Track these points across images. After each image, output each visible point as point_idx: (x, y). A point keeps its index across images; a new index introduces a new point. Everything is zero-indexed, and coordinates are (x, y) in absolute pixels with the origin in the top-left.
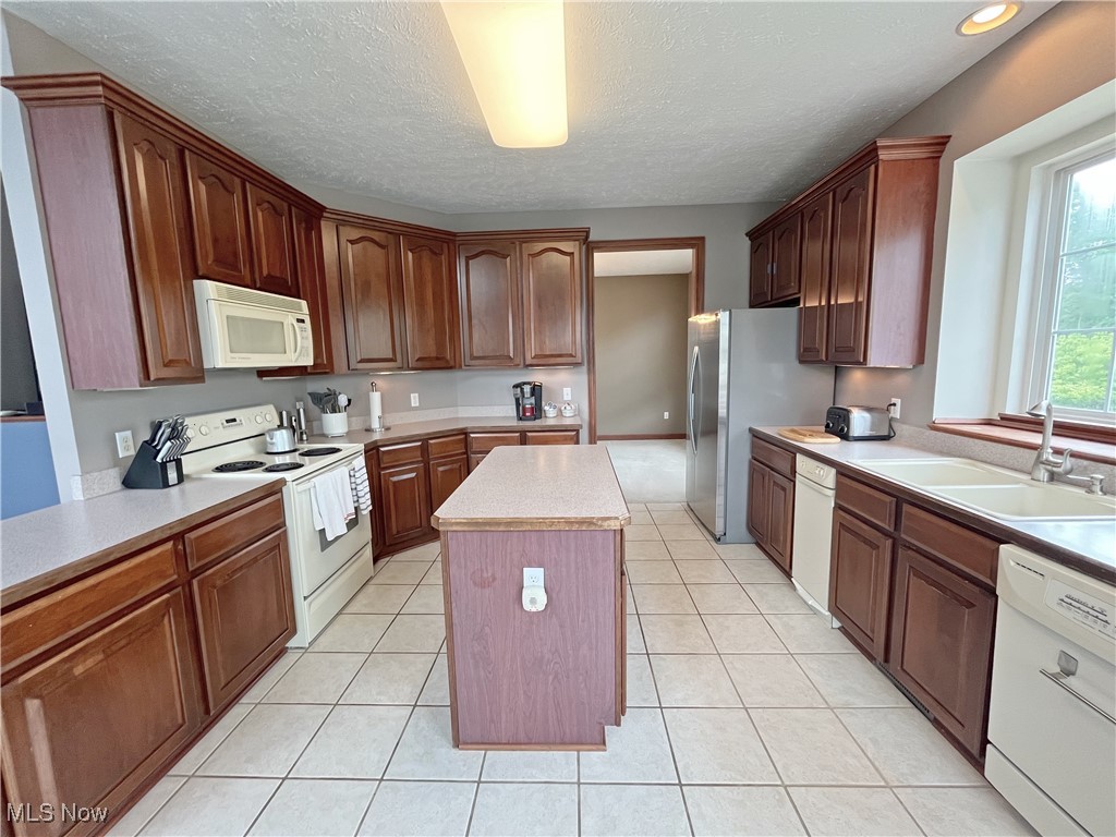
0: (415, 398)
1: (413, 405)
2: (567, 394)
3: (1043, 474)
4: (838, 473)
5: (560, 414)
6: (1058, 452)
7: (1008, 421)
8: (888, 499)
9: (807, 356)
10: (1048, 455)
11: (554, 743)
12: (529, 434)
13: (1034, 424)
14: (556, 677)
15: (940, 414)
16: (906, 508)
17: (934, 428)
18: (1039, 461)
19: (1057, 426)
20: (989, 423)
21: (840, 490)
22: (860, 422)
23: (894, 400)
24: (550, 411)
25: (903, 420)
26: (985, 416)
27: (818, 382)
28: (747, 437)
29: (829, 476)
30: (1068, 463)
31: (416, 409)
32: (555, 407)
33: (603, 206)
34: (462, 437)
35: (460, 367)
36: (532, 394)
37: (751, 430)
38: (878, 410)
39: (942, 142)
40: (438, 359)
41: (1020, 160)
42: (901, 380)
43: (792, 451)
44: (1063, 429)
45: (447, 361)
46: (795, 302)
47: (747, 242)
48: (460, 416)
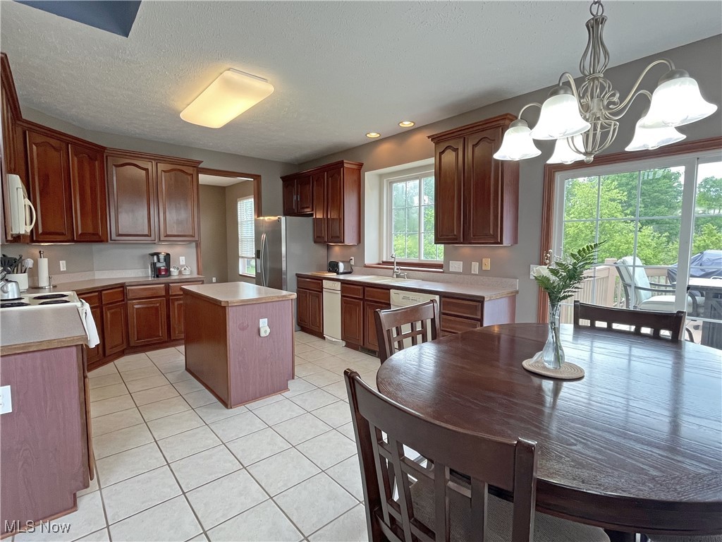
0: (63, 264)
1: (62, 270)
2: (182, 260)
3: (395, 276)
4: (342, 283)
5: (180, 273)
6: (397, 269)
7: (384, 263)
8: (360, 287)
9: (318, 240)
10: (396, 270)
11: (271, 394)
12: (171, 285)
13: (392, 263)
14: (271, 364)
15: (367, 262)
16: (367, 289)
17: (366, 266)
18: (394, 272)
19: (397, 263)
20: (379, 264)
21: (343, 290)
22: (341, 267)
23: (351, 258)
24: (174, 272)
25: (355, 265)
26: (377, 262)
27: (321, 251)
28: (295, 279)
29: (338, 286)
30: (400, 271)
31: (64, 272)
32: (178, 269)
33: (206, 148)
34: (121, 289)
35: (107, 241)
36: (165, 260)
37: (296, 274)
38: (347, 262)
39: (361, 165)
40: (93, 234)
41: (381, 176)
42: (354, 249)
43: (321, 279)
44: (398, 264)
45: (100, 237)
46: (312, 215)
47: (280, 182)
48: (96, 278)
